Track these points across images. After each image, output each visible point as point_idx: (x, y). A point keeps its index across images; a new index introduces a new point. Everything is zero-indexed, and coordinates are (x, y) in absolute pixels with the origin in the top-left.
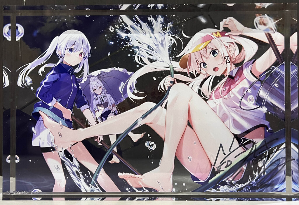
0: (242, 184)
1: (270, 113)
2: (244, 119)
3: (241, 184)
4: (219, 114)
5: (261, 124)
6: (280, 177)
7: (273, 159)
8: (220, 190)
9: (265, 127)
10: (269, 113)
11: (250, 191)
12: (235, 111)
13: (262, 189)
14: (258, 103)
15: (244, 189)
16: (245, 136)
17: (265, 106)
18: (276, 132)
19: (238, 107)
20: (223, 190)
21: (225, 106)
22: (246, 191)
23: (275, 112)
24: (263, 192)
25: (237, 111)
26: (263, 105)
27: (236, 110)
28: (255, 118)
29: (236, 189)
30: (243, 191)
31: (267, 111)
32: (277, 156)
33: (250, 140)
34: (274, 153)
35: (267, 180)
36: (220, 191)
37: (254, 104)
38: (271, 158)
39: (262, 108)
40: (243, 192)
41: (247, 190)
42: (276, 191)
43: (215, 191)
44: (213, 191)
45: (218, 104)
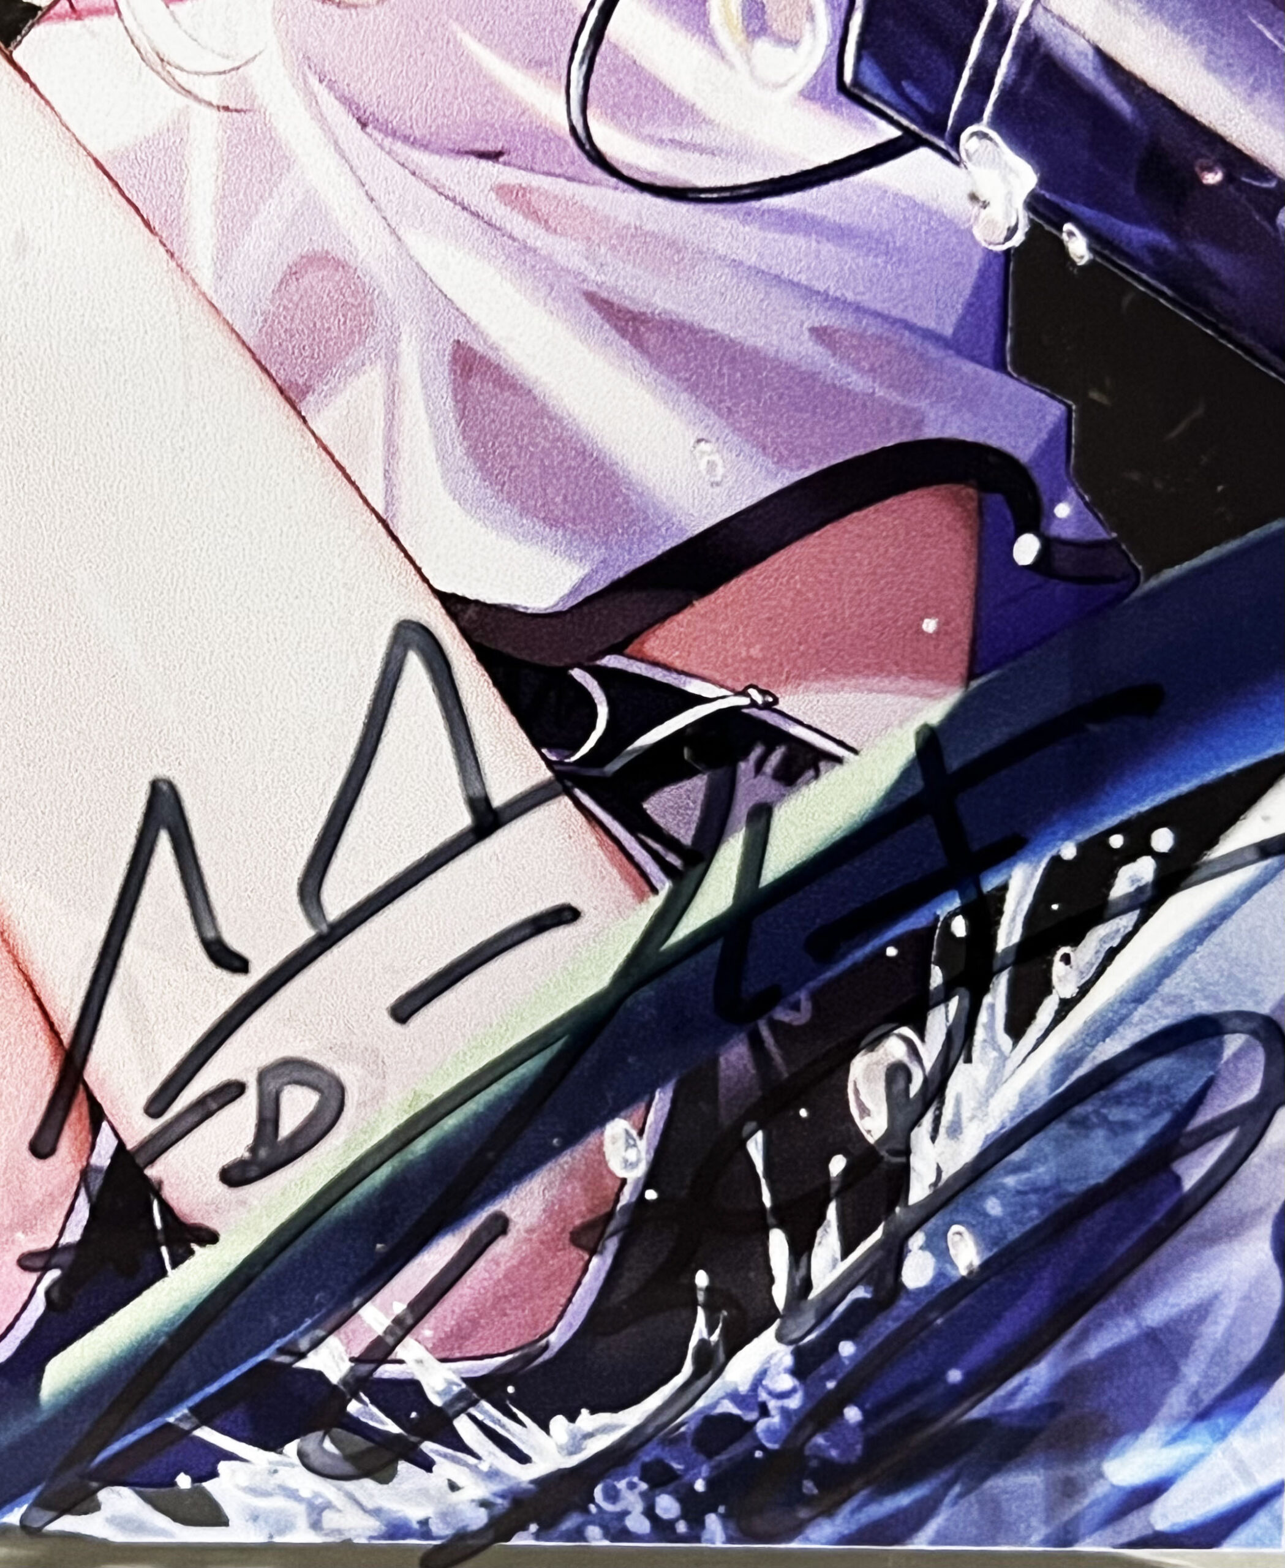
0: (572, 1418)
1: (1078, 247)
2: (638, 343)
3: (558, 1422)
4: (223, 255)
5: (931, 432)
6: (1202, 1311)
7: (1104, 1027)
8: (228, 1509)
9: (984, 487)
10: (1062, 249)
11: (713, 1522)
12: (499, 212)
13: (904, 1499)
14: (894, 75)
15: (613, 1495)
16: (655, 643)
17: (997, 122)
18: (1170, 574)
19: (545, 136)
20: (279, 1502)
21: (321, 118)
22: (638, 1523)
23: (1175, 232)
24: (921, 1543)
25: (533, 214)
26: (970, 114)
27: (503, 192)
28: (820, 334)
29: (474, 1489)
30: (594, 1532)
31: (1034, 203)
32: (1166, 967)
33: (735, 710)
34: (1126, 921)
35: (982, 1351)
36: (216, 1517)
37: (811, 93)
38: (1066, 1006)
39: (951, 154)
40: (595, 1537)
41: (650, 1512)
42: (1135, 1525)
43: (141, 1527)
44: (116, 1522)
45: (210, 89)
